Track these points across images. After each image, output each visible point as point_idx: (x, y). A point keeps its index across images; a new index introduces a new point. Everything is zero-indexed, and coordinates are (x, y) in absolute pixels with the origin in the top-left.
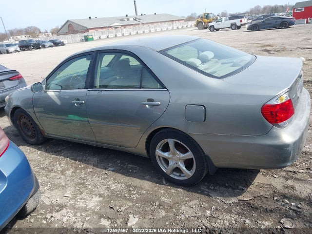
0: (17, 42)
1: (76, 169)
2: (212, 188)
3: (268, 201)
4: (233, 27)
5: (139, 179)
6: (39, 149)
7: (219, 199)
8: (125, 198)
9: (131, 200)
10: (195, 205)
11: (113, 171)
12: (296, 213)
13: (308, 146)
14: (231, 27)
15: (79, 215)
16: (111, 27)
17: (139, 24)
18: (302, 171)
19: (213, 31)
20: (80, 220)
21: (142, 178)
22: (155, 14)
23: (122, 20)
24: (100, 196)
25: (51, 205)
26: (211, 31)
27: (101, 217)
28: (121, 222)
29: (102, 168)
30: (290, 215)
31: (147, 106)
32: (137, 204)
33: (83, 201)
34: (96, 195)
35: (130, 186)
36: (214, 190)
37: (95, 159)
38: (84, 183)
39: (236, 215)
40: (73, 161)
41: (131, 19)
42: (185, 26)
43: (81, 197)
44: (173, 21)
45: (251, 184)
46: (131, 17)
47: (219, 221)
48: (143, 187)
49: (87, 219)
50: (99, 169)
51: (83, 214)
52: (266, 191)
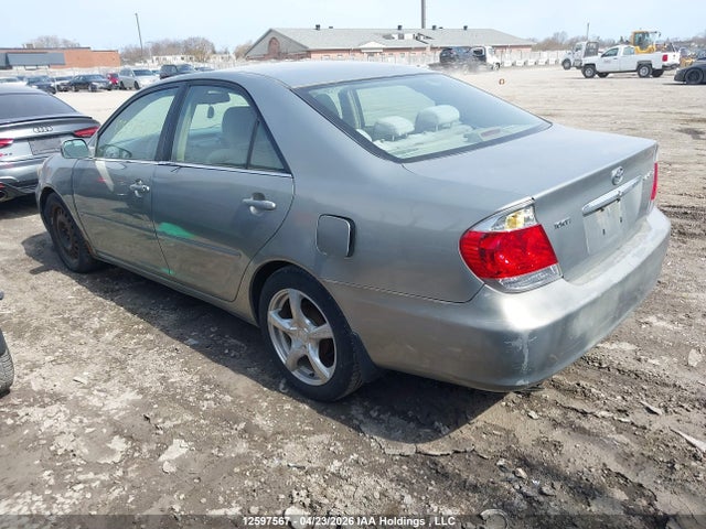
0: (159, 68)
1: (125, 332)
2: (375, 414)
3: (480, 465)
4: (643, 72)
5: (233, 370)
6: (80, 282)
7: (376, 441)
8: (186, 405)
9: (194, 410)
10: (319, 443)
11: (193, 346)
12: (530, 503)
13: (656, 362)
14: (638, 70)
15: (78, 421)
16: (359, 50)
17: (424, 49)
18: (604, 413)
19: (592, 77)
20: (74, 430)
21: (240, 369)
22: (465, 28)
23: (388, 37)
24: (142, 391)
25: (39, 393)
26: (587, 77)
27: (118, 431)
28: (150, 451)
29: (174, 338)
30: (512, 504)
31: (252, 208)
32: (202, 421)
33: (102, 394)
34: (134, 388)
35: (207, 382)
36: (378, 420)
37: (170, 318)
38: (126, 360)
39: (391, 481)
40: (129, 314)
41: (408, 37)
42: (531, 62)
43: (103, 386)
44: (505, 47)
45: (467, 421)
46: (409, 31)
47: (347, 487)
48: (232, 388)
49: (88, 430)
50: (167, 338)
51: (85, 420)
52: (490, 444)
